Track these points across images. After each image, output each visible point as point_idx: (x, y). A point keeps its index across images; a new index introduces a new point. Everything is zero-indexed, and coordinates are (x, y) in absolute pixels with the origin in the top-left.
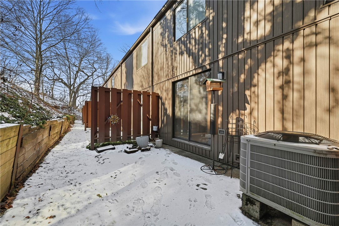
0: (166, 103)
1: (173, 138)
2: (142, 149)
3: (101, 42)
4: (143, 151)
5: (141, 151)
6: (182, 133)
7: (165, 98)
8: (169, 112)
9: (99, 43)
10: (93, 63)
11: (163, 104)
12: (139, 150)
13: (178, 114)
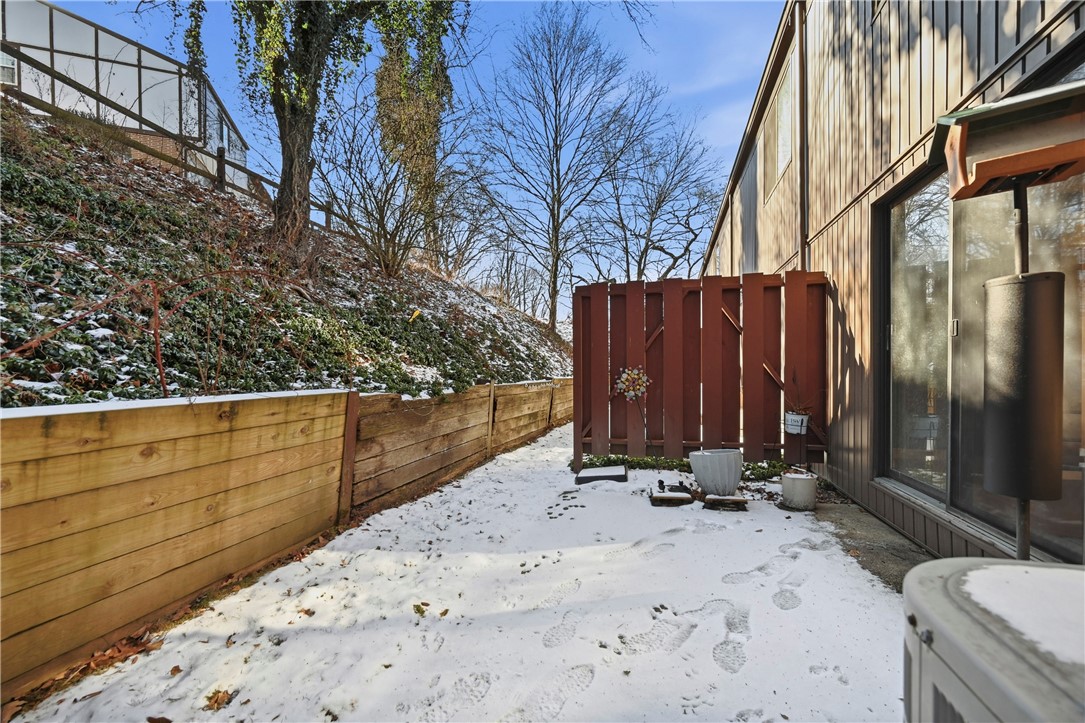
0: (852, 308)
1: (879, 476)
2: (708, 497)
3: (705, 144)
4: (712, 505)
5: (704, 507)
6: (930, 453)
7: (846, 290)
8: (863, 350)
9: (698, 149)
10: (688, 216)
11: (841, 316)
12: (696, 502)
13: (906, 358)
